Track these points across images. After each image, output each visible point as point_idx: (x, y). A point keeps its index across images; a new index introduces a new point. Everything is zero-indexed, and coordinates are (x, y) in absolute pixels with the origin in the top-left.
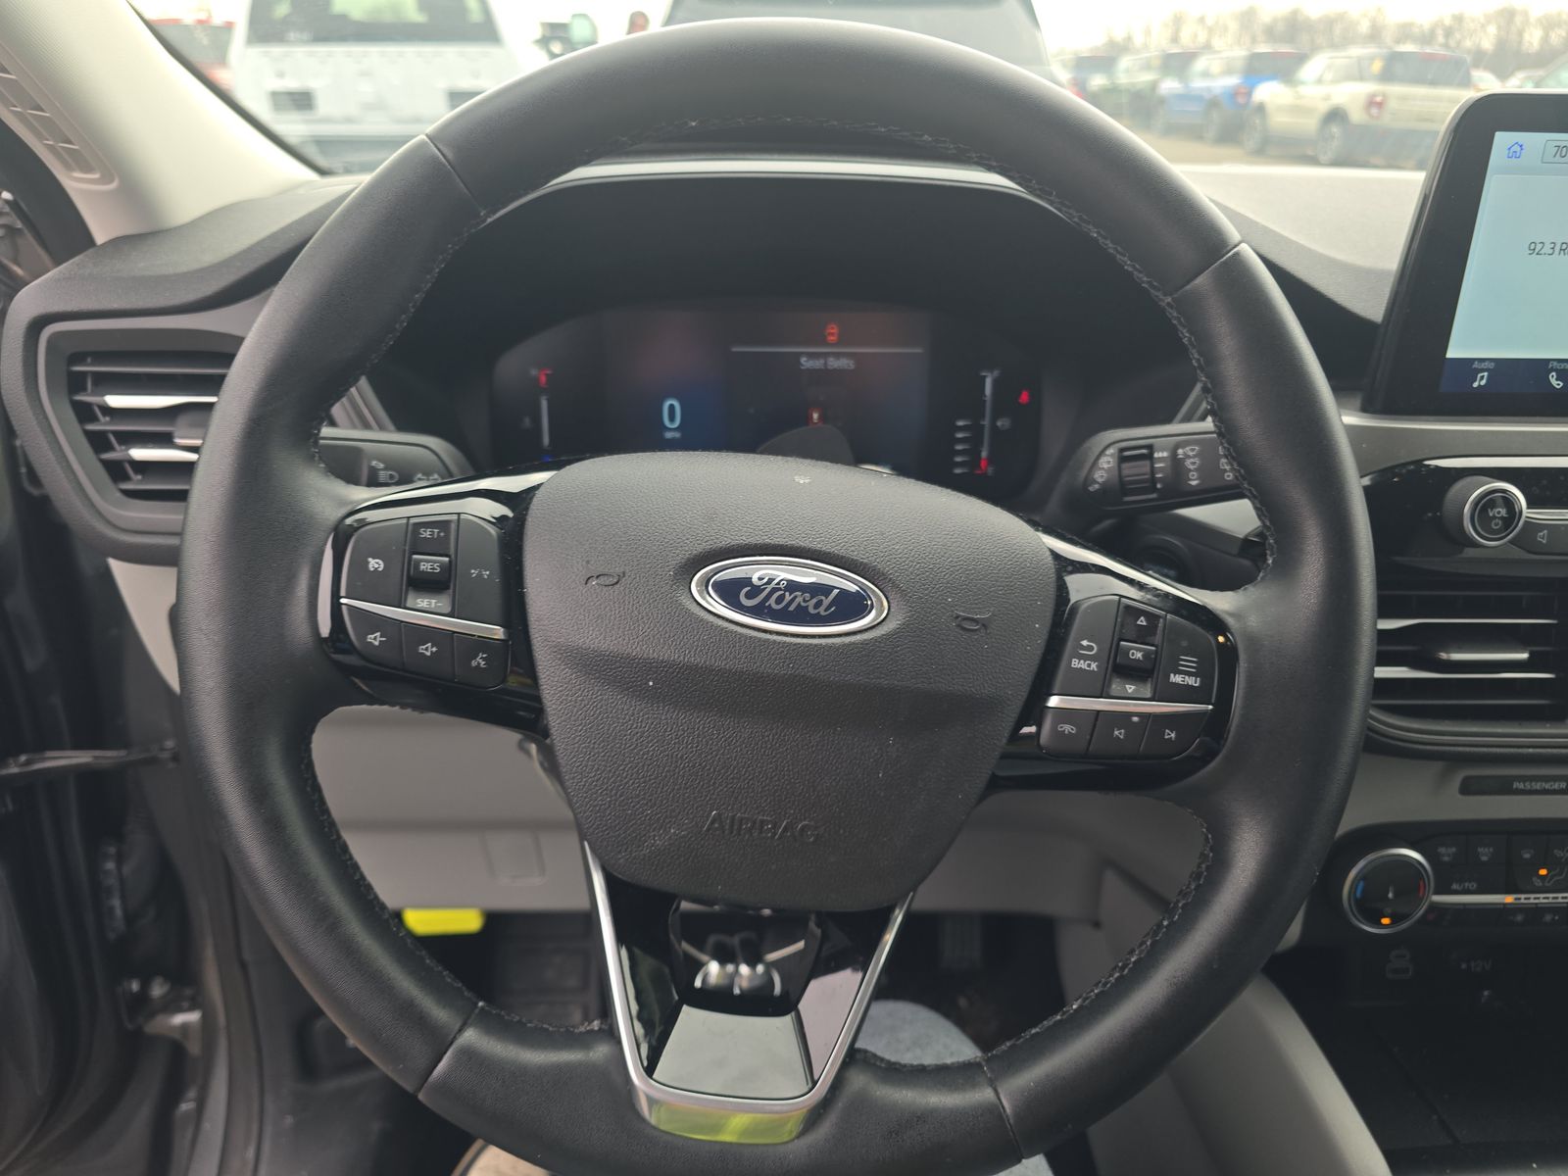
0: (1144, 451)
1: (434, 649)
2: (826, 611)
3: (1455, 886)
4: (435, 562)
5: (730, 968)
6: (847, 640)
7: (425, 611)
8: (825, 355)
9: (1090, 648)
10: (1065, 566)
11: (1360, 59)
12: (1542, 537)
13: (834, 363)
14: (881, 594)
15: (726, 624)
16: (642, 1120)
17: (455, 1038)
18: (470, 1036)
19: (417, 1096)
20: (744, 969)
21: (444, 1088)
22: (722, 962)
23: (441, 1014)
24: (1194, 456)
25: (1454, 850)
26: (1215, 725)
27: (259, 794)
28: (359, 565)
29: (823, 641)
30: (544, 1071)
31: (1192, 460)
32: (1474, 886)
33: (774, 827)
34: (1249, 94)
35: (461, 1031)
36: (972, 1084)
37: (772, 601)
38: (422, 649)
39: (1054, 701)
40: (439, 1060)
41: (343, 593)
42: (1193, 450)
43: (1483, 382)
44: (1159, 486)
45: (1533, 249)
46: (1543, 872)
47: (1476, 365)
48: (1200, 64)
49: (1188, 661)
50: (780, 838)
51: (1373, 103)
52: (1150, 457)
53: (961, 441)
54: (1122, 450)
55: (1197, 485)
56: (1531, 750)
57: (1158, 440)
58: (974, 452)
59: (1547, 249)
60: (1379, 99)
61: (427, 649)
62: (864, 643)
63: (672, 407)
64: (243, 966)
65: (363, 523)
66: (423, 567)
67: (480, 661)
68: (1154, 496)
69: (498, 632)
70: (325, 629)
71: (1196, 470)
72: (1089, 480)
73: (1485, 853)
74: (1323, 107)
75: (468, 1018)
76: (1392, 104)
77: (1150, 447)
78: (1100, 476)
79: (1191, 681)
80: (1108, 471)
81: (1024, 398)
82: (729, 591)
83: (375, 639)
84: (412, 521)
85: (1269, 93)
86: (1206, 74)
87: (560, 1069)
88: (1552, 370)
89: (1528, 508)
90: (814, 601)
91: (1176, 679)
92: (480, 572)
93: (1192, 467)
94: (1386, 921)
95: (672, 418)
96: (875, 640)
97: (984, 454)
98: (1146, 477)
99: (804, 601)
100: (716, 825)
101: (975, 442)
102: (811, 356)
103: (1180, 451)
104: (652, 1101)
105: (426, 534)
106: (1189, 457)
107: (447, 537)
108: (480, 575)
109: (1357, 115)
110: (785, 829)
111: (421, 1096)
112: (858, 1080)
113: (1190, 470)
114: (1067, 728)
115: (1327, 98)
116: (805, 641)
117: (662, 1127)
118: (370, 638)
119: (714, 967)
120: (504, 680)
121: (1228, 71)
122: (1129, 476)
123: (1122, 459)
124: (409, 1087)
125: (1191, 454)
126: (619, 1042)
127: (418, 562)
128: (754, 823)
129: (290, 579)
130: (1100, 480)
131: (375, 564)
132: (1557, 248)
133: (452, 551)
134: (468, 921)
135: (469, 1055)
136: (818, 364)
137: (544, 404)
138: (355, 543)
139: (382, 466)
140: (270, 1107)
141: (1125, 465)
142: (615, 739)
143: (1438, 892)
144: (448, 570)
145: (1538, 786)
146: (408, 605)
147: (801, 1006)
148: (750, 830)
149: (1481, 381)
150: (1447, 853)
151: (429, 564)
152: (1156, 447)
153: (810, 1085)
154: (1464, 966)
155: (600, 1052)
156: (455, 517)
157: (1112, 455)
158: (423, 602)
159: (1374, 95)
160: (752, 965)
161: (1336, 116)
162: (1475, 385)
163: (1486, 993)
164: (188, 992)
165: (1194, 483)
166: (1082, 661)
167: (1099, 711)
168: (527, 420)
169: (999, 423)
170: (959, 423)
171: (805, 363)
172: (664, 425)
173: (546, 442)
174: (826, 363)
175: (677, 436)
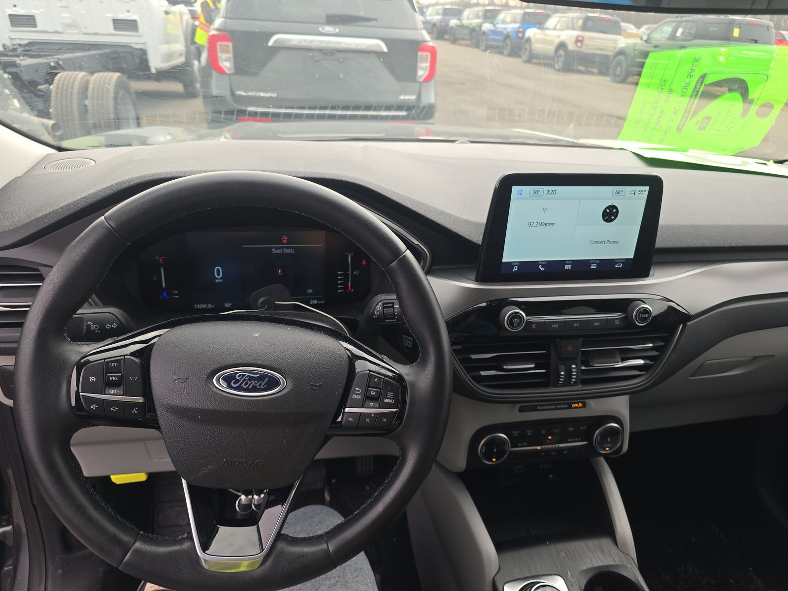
0: (391, 305)
1: (117, 408)
2: (263, 386)
3: (520, 445)
4: (115, 376)
5: (250, 497)
6: (271, 397)
7: (112, 395)
8: (282, 248)
9: (358, 391)
10: (354, 358)
11: (573, 18)
12: (534, 326)
13: (286, 251)
14: (283, 379)
15: (226, 394)
16: (203, 567)
17: (132, 546)
18: (138, 545)
19: (118, 568)
20: (256, 497)
21: (128, 564)
22: (246, 495)
23: (126, 538)
25: (518, 432)
26: (400, 416)
27: (51, 467)
28: (86, 379)
29: (262, 398)
30: (165, 555)
32: (526, 444)
33: (247, 463)
34: (524, 33)
35: (134, 544)
36: (320, 543)
37: (243, 385)
38: (112, 409)
39: (347, 410)
40: (126, 555)
41: (80, 391)
43: (516, 270)
44: (396, 317)
45: (530, 225)
46: (550, 438)
47: (513, 264)
48: (501, 16)
49: (390, 394)
50: (249, 466)
51: (580, 40)
52: (393, 307)
53: (340, 284)
54: (384, 304)
56: (536, 399)
57: (396, 301)
58: (346, 284)
59: (535, 224)
60: (581, 39)
61: (114, 409)
62: (277, 398)
63: (218, 270)
64: (34, 505)
65: (88, 362)
66: (111, 379)
67: (135, 411)
68: (395, 320)
69: (140, 400)
70: (73, 403)
72: (373, 314)
73: (529, 432)
74: (557, 41)
75: (137, 538)
76: (587, 41)
77: (393, 303)
78: (377, 313)
79: (391, 401)
80: (379, 311)
81: (364, 263)
82: (228, 379)
83: (94, 407)
84: (106, 360)
85: (532, 33)
86: (504, 22)
87: (171, 553)
88: (540, 264)
89: (526, 316)
90: (259, 383)
91: (386, 401)
92: (134, 378)
94: (494, 460)
95: (218, 275)
96: (280, 396)
97: (349, 284)
98: (393, 314)
99: (255, 384)
100: (226, 464)
101: (346, 280)
102: (276, 248)
104: (205, 561)
105: (112, 365)
107: (120, 365)
108: (134, 379)
109: (571, 46)
110: (251, 463)
111: (119, 568)
112: (281, 545)
114: (351, 419)
115: (559, 37)
116: (255, 398)
117: (211, 570)
118: (92, 407)
119: (243, 497)
120: (145, 416)
121: (514, 21)
122: (386, 313)
123: (384, 308)
124: (115, 565)
126: (194, 541)
127: (109, 377)
128: (239, 462)
129: (59, 387)
131: (92, 379)
132: (539, 224)
133: (122, 371)
134: (142, 477)
135: (137, 551)
136: (280, 251)
137: (162, 270)
138: (84, 371)
139: (92, 323)
140: (50, 567)
141: (384, 309)
142: (187, 436)
143: (512, 447)
144: (121, 379)
145: (546, 407)
146: (106, 393)
147: (259, 523)
148: (238, 465)
149: (515, 269)
150: (516, 433)
151: (113, 377)
152: (395, 303)
153: (261, 551)
154: (542, 466)
155: (186, 545)
156: (123, 357)
157: (381, 306)
158: (112, 392)
159: (578, 37)
160: (259, 495)
161: (562, 45)
162: (514, 270)
163: (551, 476)
164: (5, 517)
166: (356, 394)
167: (361, 413)
168: (155, 277)
169: (355, 273)
170: (339, 273)
171: (274, 251)
172: (215, 277)
173: (164, 285)
174: (283, 251)
175: (221, 281)
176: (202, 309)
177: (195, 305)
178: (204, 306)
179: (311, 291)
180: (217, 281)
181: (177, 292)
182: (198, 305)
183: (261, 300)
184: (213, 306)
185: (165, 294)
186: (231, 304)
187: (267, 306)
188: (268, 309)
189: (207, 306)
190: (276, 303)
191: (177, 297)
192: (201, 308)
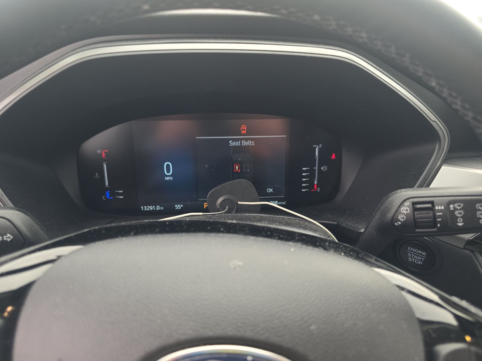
0: (429, 205)
8: (241, 140)
13: (244, 143)
24: (461, 209)
31: (459, 211)
42: (459, 206)
44: (439, 225)
52: (432, 209)
54: (414, 204)
55: (462, 226)
57: (436, 198)
58: (311, 182)
63: (168, 165)
71: (461, 217)
72: (394, 219)
77: (432, 203)
78: (401, 218)
80: (406, 215)
81: (333, 157)
93: (459, 216)
95: (168, 171)
97: (316, 183)
98: (432, 219)
101: (311, 177)
102: (234, 140)
103: (451, 206)
106: (457, 210)
113: (458, 217)
122: (419, 219)
123: (415, 209)
125: (458, 208)
130: (402, 220)
136: (237, 144)
137: (105, 166)
141: (416, 213)
152: (435, 203)
157: (408, 206)
165: (460, 224)
168: (97, 174)
169: (322, 168)
170: (304, 169)
171: (232, 144)
172: (165, 174)
173: (107, 184)
174: (241, 143)
175: (171, 178)
176: (150, 211)
177: (142, 207)
178: (151, 208)
179: (271, 190)
180: (167, 179)
181: (121, 191)
182: (145, 207)
183: (220, 200)
184: (162, 208)
185: (108, 194)
186: (182, 206)
187: (227, 207)
188: (229, 211)
189: (156, 208)
190: (239, 203)
191: (122, 197)
192: (148, 210)
